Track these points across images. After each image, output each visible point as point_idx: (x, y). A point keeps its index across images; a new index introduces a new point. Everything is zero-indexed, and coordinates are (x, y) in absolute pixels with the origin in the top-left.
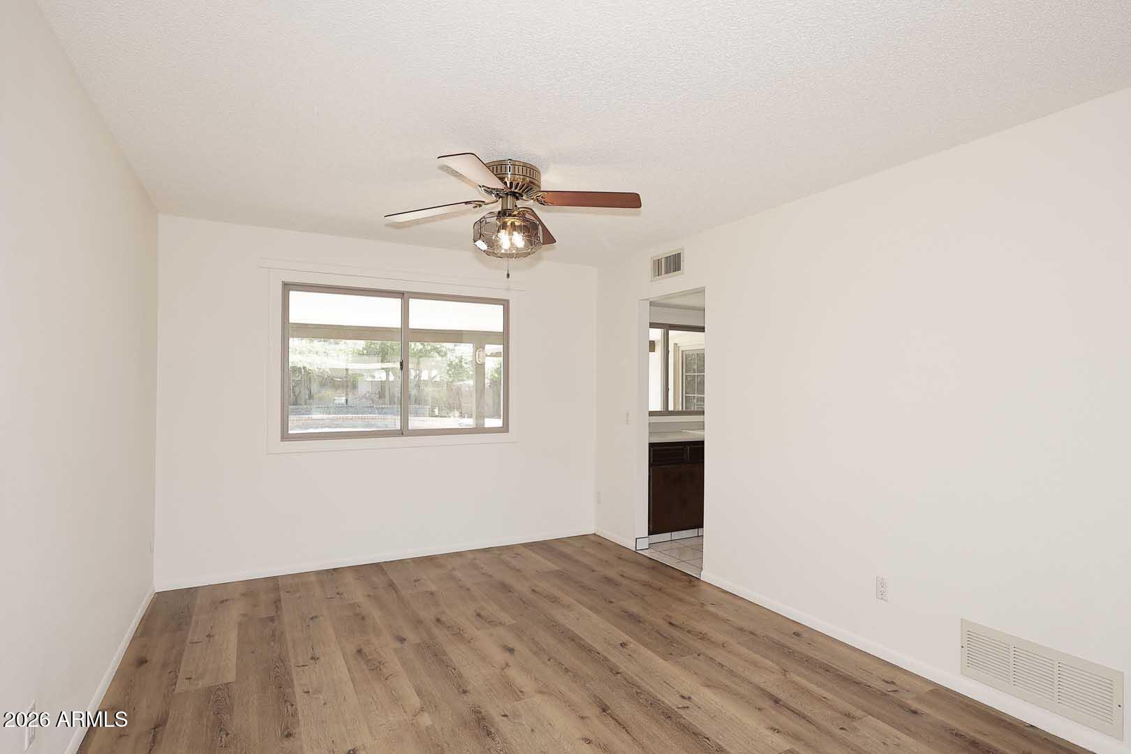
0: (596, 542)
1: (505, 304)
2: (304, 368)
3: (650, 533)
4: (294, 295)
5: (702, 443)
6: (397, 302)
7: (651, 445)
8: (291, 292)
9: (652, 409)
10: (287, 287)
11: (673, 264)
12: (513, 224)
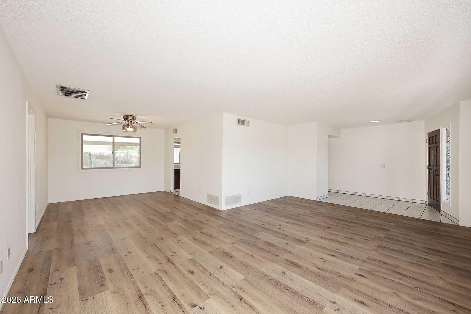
0: (164, 192)
1: (140, 138)
2: (89, 152)
3: (174, 189)
4: (84, 136)
5: (180, 169)
6: (112, 138)
7: (174, 170)
8: (83, 136)
9: (175, 162)
10: (82, 134)
11: (175, 131)
12: (130, 127)
